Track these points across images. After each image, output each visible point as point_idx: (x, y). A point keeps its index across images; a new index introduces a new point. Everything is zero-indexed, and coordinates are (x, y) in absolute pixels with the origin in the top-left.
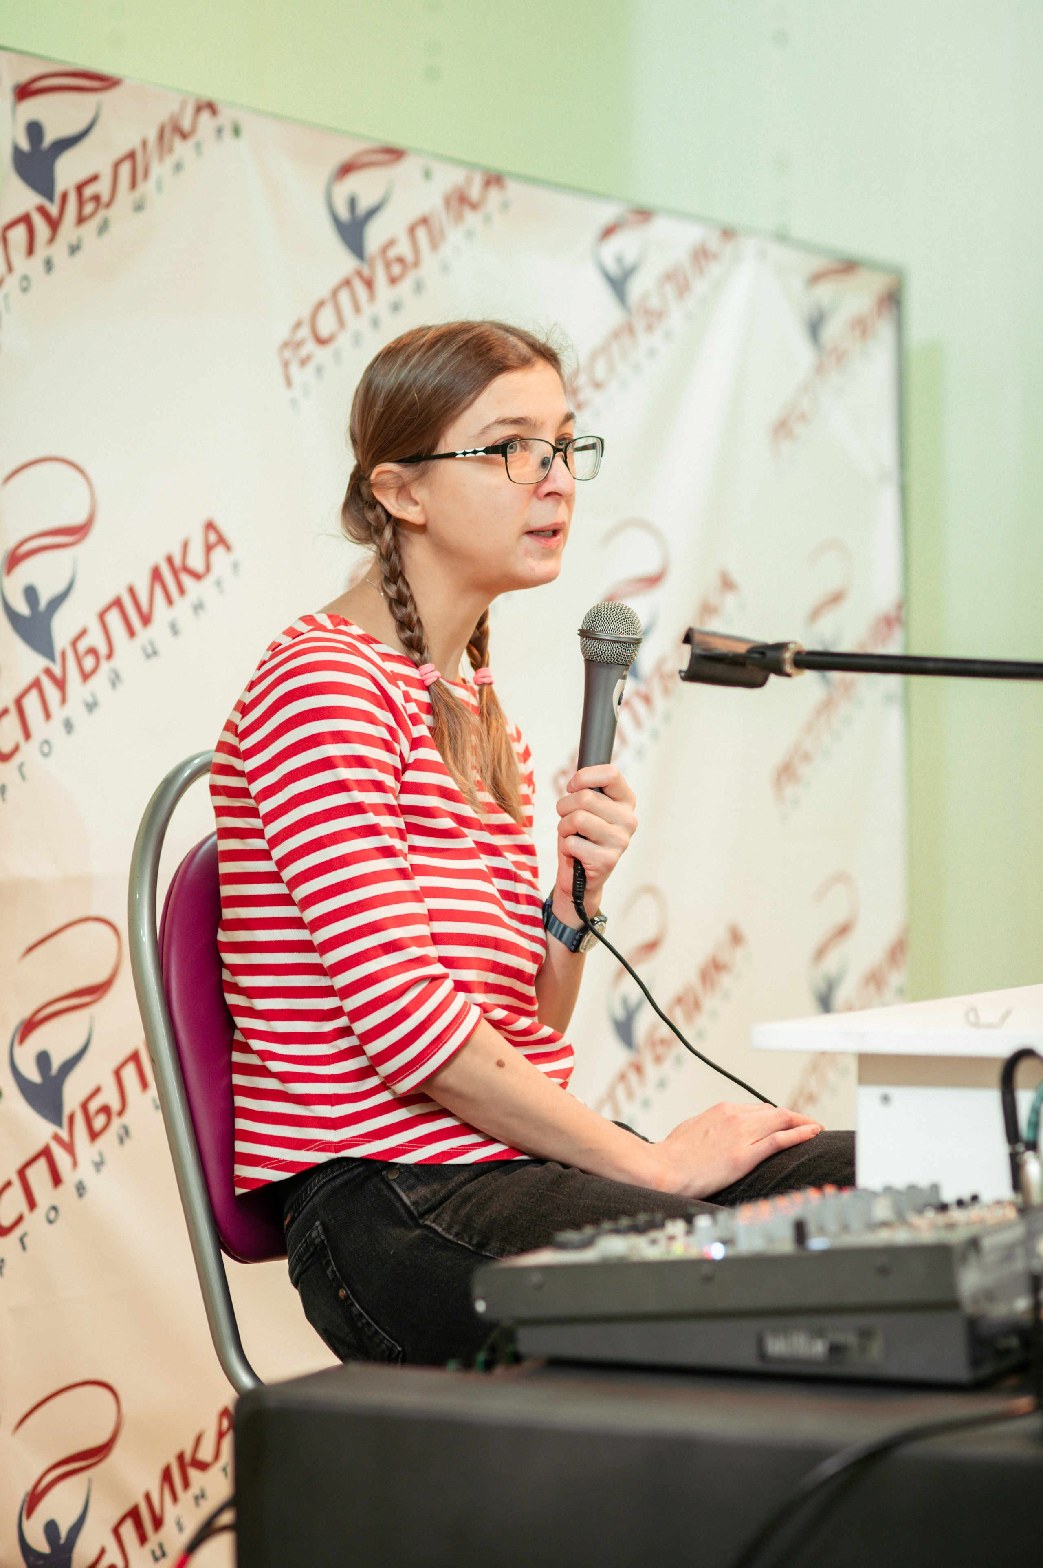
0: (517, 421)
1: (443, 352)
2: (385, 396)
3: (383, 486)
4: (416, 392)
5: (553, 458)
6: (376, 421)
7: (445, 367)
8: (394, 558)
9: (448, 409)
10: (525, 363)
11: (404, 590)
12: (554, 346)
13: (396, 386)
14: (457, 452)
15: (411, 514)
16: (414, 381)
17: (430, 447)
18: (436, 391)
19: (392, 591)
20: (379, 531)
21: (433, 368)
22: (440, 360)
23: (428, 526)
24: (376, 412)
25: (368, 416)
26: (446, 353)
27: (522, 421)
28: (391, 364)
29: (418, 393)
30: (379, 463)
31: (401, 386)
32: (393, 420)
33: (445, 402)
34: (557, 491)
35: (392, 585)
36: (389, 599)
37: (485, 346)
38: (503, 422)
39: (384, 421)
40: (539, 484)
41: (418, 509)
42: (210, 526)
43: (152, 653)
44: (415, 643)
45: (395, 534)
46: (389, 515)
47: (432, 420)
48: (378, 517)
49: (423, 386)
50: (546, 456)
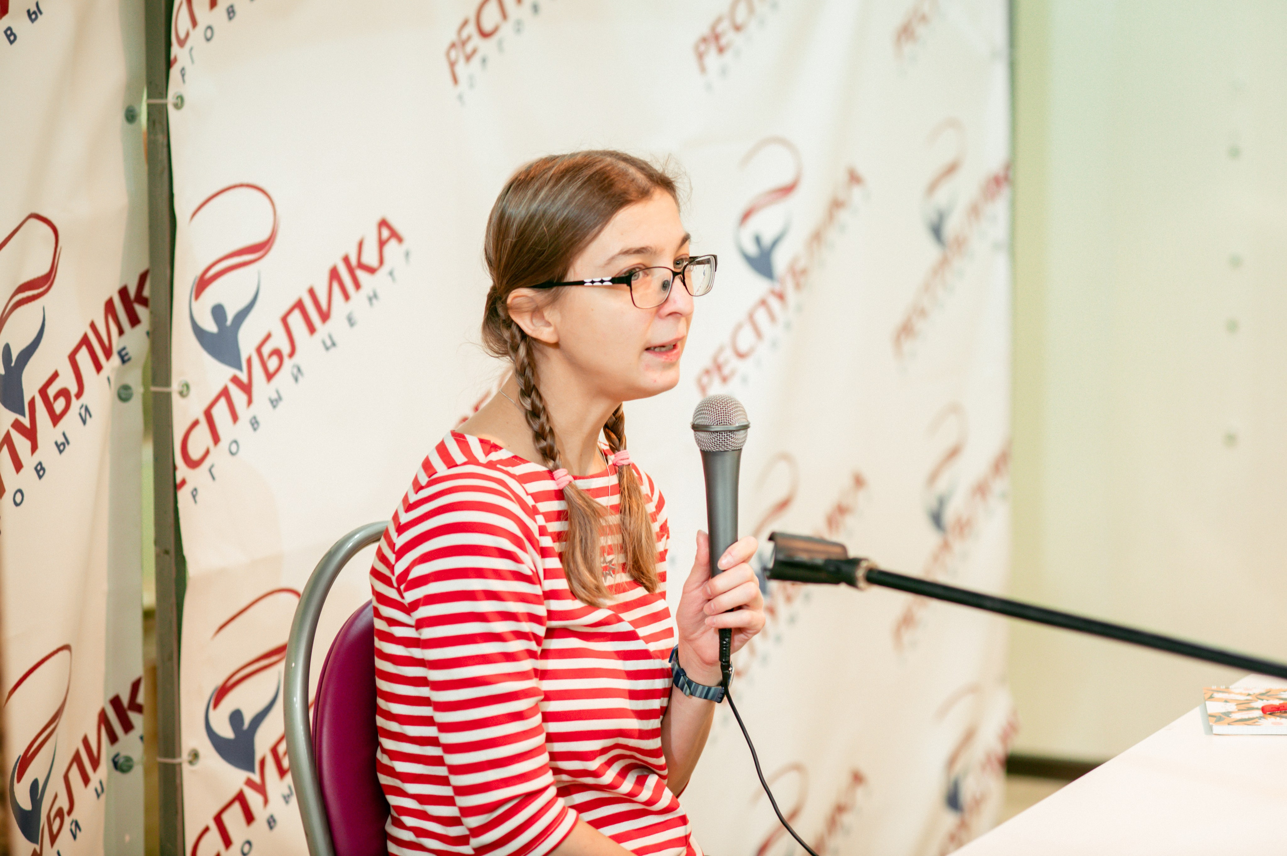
0: (639, 251)
1: (568, 187)
2: (517, 228)
3: (519, 310)
4: (545, 225)
5: (673, 282)
6: (509, 250)
7: (571, 203)
8: (528, 372)
9: (576, 242)
10: (644, 194)
11: (538, 402)
12: (669, 175)
13: (527, 219)
14: (585, 281)
15: (545, 334)
16: (543, 215)
17: (560, 275)
18: (564, 224)
19: (527, 404)
20: (515, 349)
21: (559, 203)
22: (566, 195)
23: (560, 343)
24: (510, 242)
25: (502, 244)
26: (571, 189)
27: (644, 251)
28: (522, 197)
29: (548, 226)
30: (514, 289)
31: (532, 217)
32: (525, 250)
33: (573, 235)
34: (677, 311)
35: (526, 398)
36: (524, 411)
37: (606, 181)
38: (627, 252)
39: (516, 250)
40: (660, 306)
41: (551, 329)
42: (383, 223)
43: (330, 345)
44: (548, 452)
45: (529, 353)
46: (524, 336)
47: (562, 251)
48: (513, 337)
49: (552, 220)
50: (665, 279)
